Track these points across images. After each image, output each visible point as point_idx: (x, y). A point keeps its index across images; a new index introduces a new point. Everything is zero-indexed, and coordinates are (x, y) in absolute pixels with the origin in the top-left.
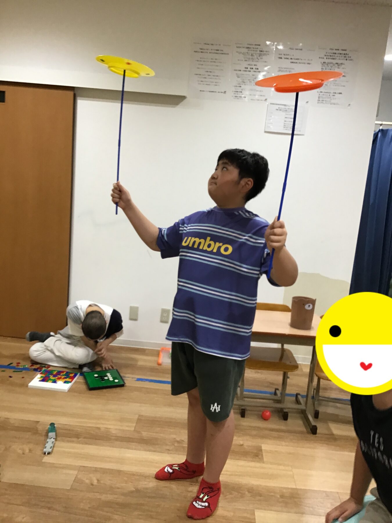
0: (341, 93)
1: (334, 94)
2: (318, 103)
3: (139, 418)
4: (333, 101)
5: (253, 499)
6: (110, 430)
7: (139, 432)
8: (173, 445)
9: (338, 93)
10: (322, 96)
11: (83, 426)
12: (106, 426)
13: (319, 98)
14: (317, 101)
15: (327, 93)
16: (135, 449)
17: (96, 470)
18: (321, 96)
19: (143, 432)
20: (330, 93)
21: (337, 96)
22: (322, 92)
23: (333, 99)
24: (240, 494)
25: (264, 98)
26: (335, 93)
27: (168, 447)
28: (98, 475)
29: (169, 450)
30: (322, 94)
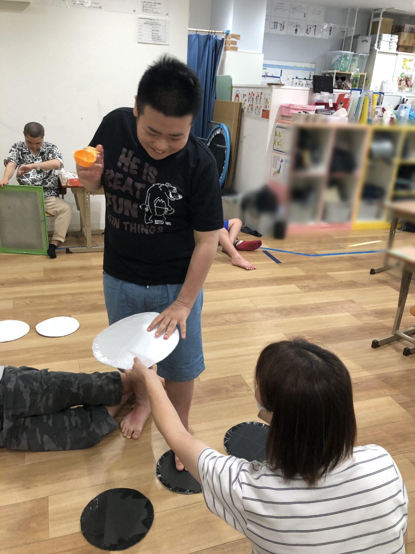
0: (160, 4)
1: (154, 4)
2: (143, 11)
3: (45, 269)
4: (154, 10)
7: (48, 276)
9: (158, 4)
10: (146, 5)
13: (143, 7)
14: (142, 10)
15: (150, 3)
18: (144, 5)
19: (51, 276)
20: (152, 3)
21: (157, 6)
22: (145, 2)
23: (155, 8)
25: (99, 6)
26: (156, 3)
30: (146, 3)
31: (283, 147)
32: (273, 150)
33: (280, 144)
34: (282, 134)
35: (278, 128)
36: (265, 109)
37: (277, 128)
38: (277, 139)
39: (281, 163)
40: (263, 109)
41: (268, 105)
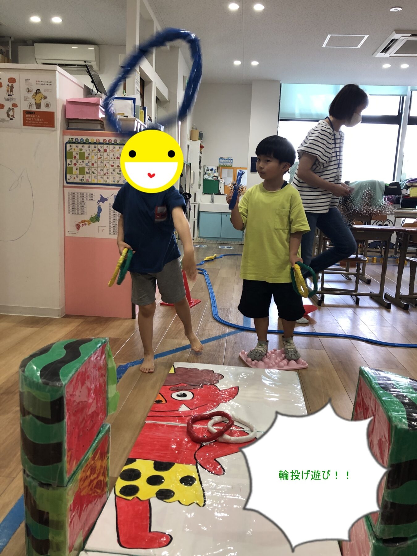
31: (99, 177)
32: (65, 184)
33: (87, 170)
34: (93, 154)
35: (74, 145)
36: (34, 109)
37: (68, 145)
38: (75, 164)
39: (101, 203)
40: (27, 109)
41: (43, 102)
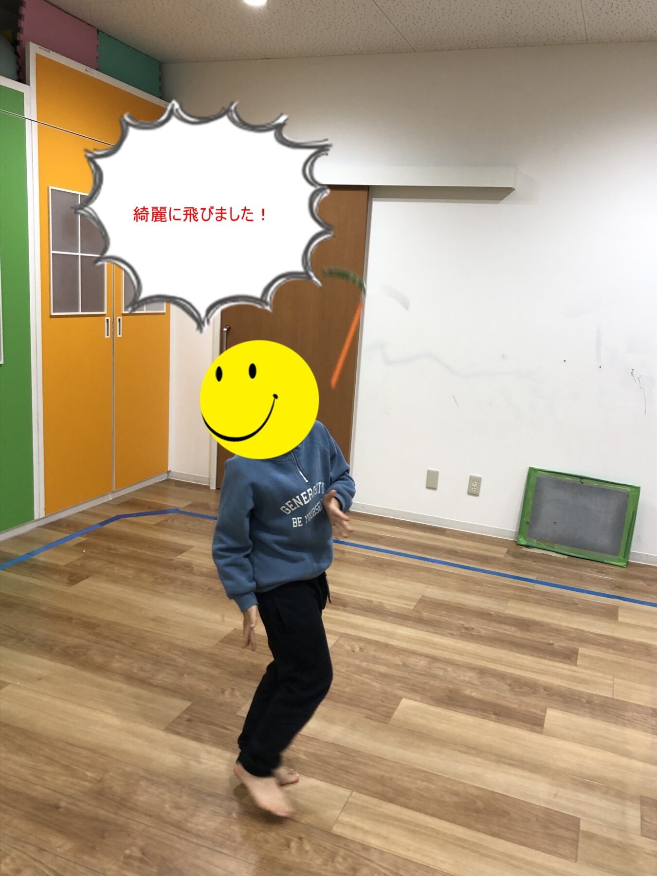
3: (422, 598)
5: (549, 698)
6: (384, 605)
7: (418, 612)
8: (459, 630)
11: (352, 597)
12: (380, 601)
16: (411, 627)
17: (360, 639)
19: (424, 613)
24: (533, 690)
27: (452, 632)
28: (362, 645)
29: (452, 634)
